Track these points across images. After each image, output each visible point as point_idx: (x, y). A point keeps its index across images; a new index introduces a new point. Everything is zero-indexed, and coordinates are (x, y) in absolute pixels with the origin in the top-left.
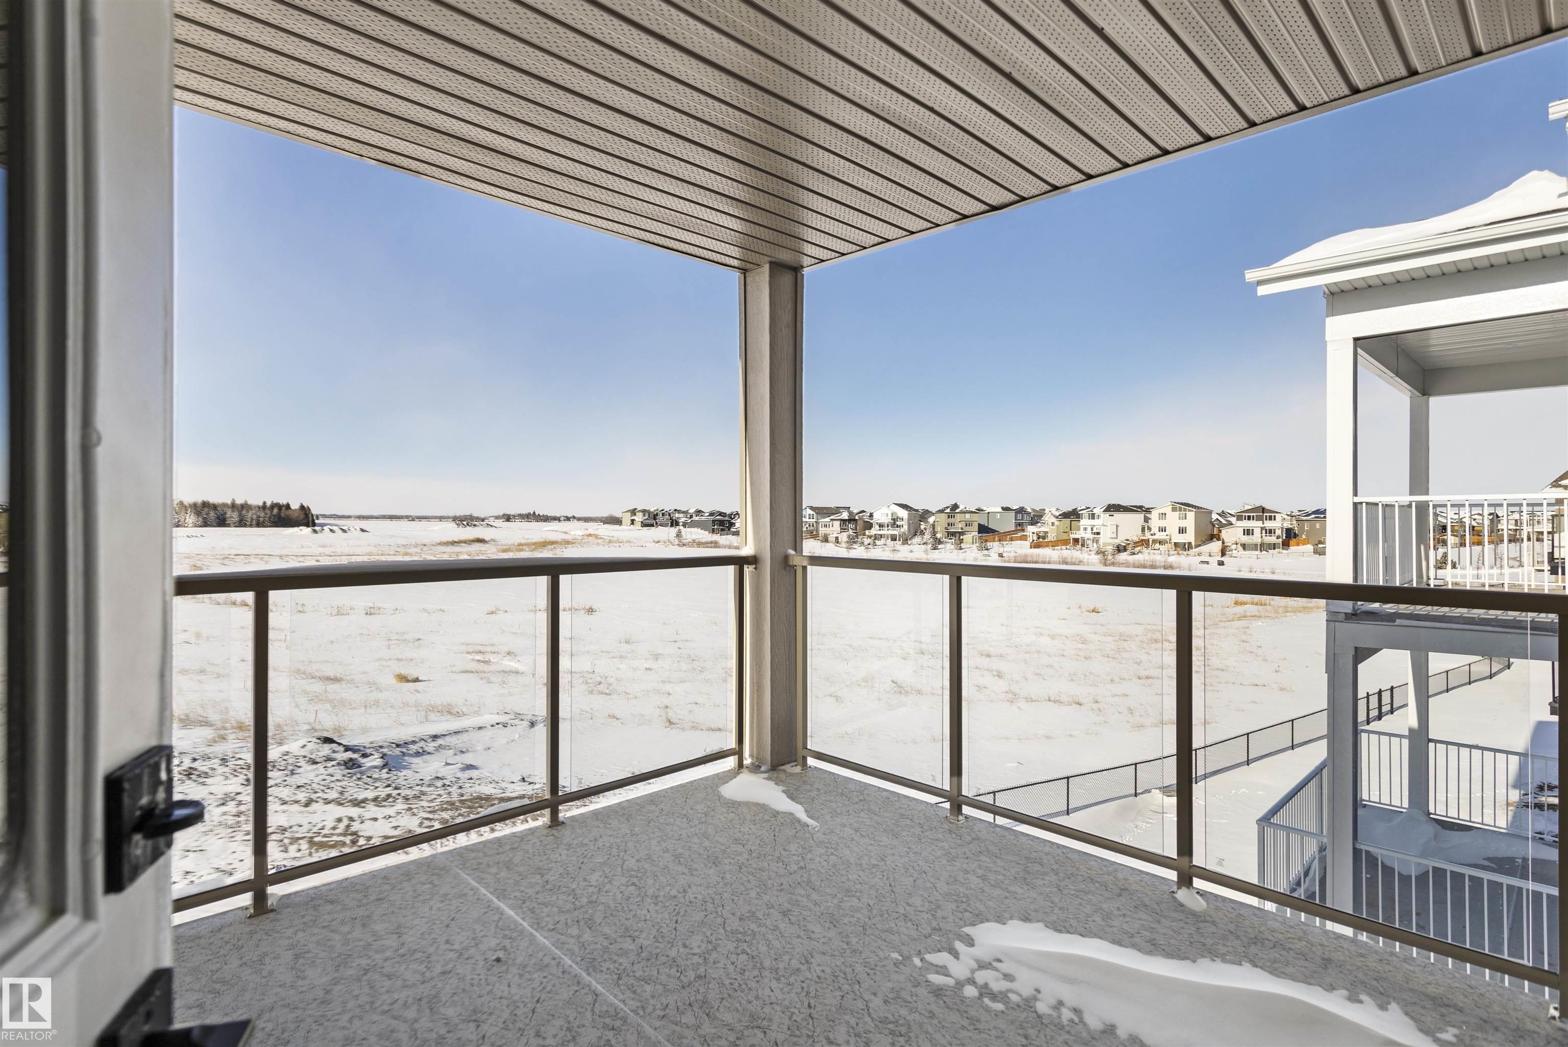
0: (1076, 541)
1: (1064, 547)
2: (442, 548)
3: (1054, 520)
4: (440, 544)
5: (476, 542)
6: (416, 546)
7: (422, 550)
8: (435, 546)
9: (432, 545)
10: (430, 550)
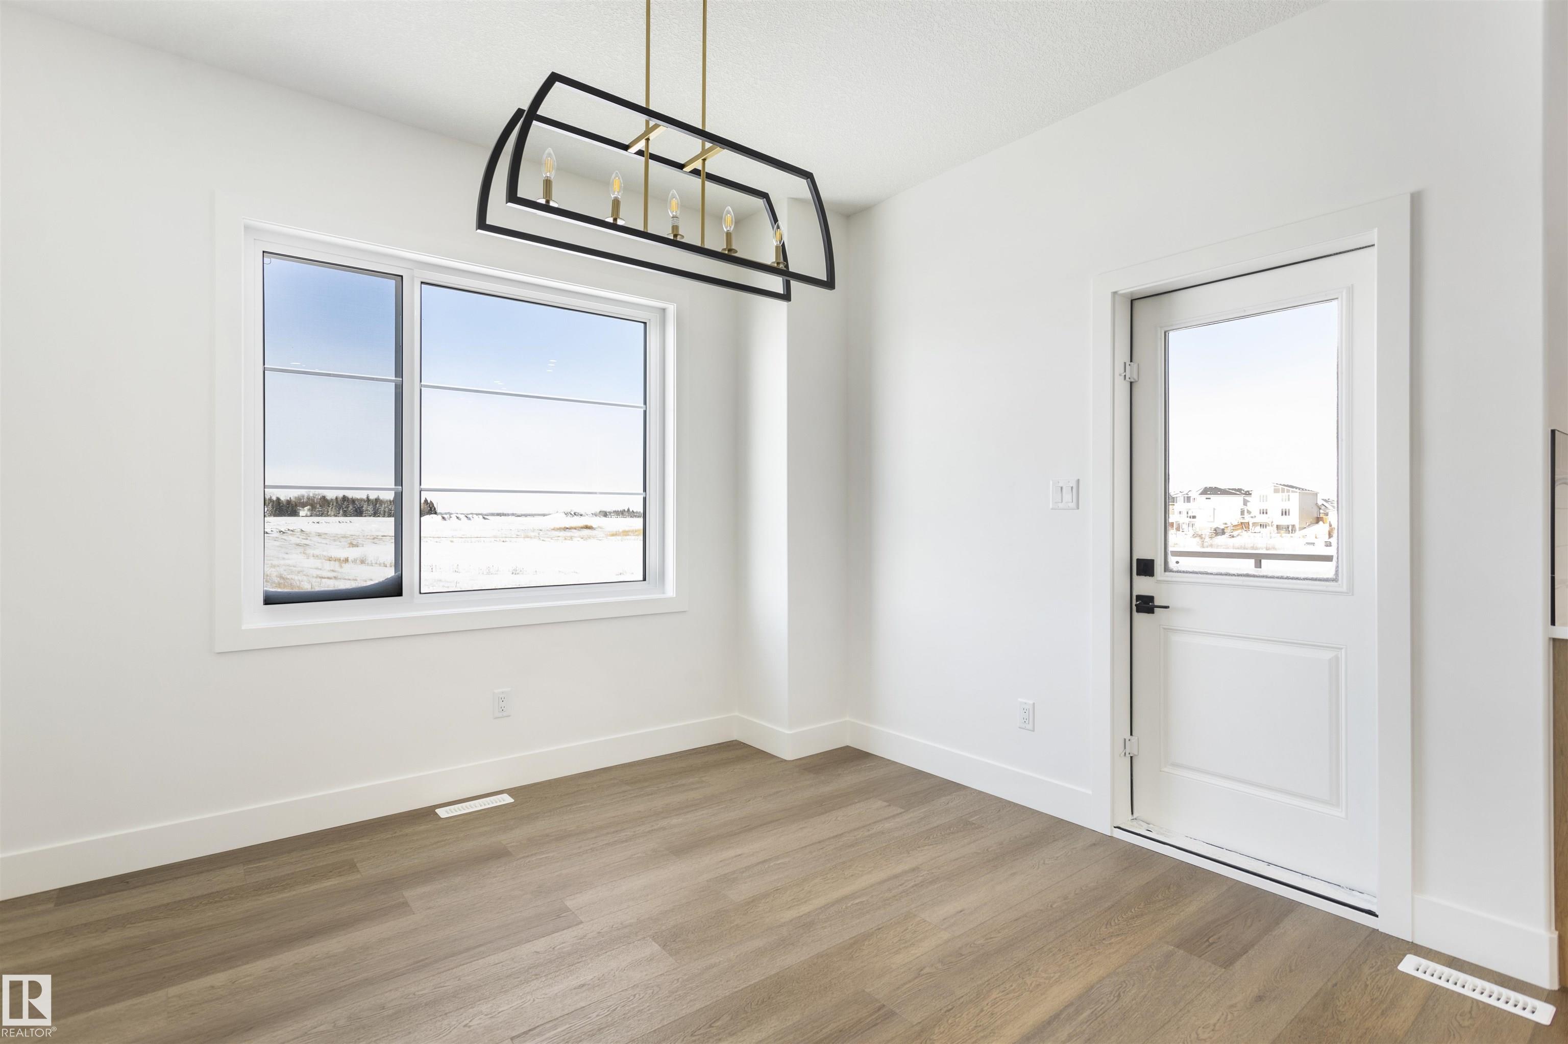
2: (558, 533)
4: (553, 529)
5: (584, 528)
6: (534, 530)
7: (540, 535)
8: (549, 531)
9: (547, 530)
10: (546, 534)
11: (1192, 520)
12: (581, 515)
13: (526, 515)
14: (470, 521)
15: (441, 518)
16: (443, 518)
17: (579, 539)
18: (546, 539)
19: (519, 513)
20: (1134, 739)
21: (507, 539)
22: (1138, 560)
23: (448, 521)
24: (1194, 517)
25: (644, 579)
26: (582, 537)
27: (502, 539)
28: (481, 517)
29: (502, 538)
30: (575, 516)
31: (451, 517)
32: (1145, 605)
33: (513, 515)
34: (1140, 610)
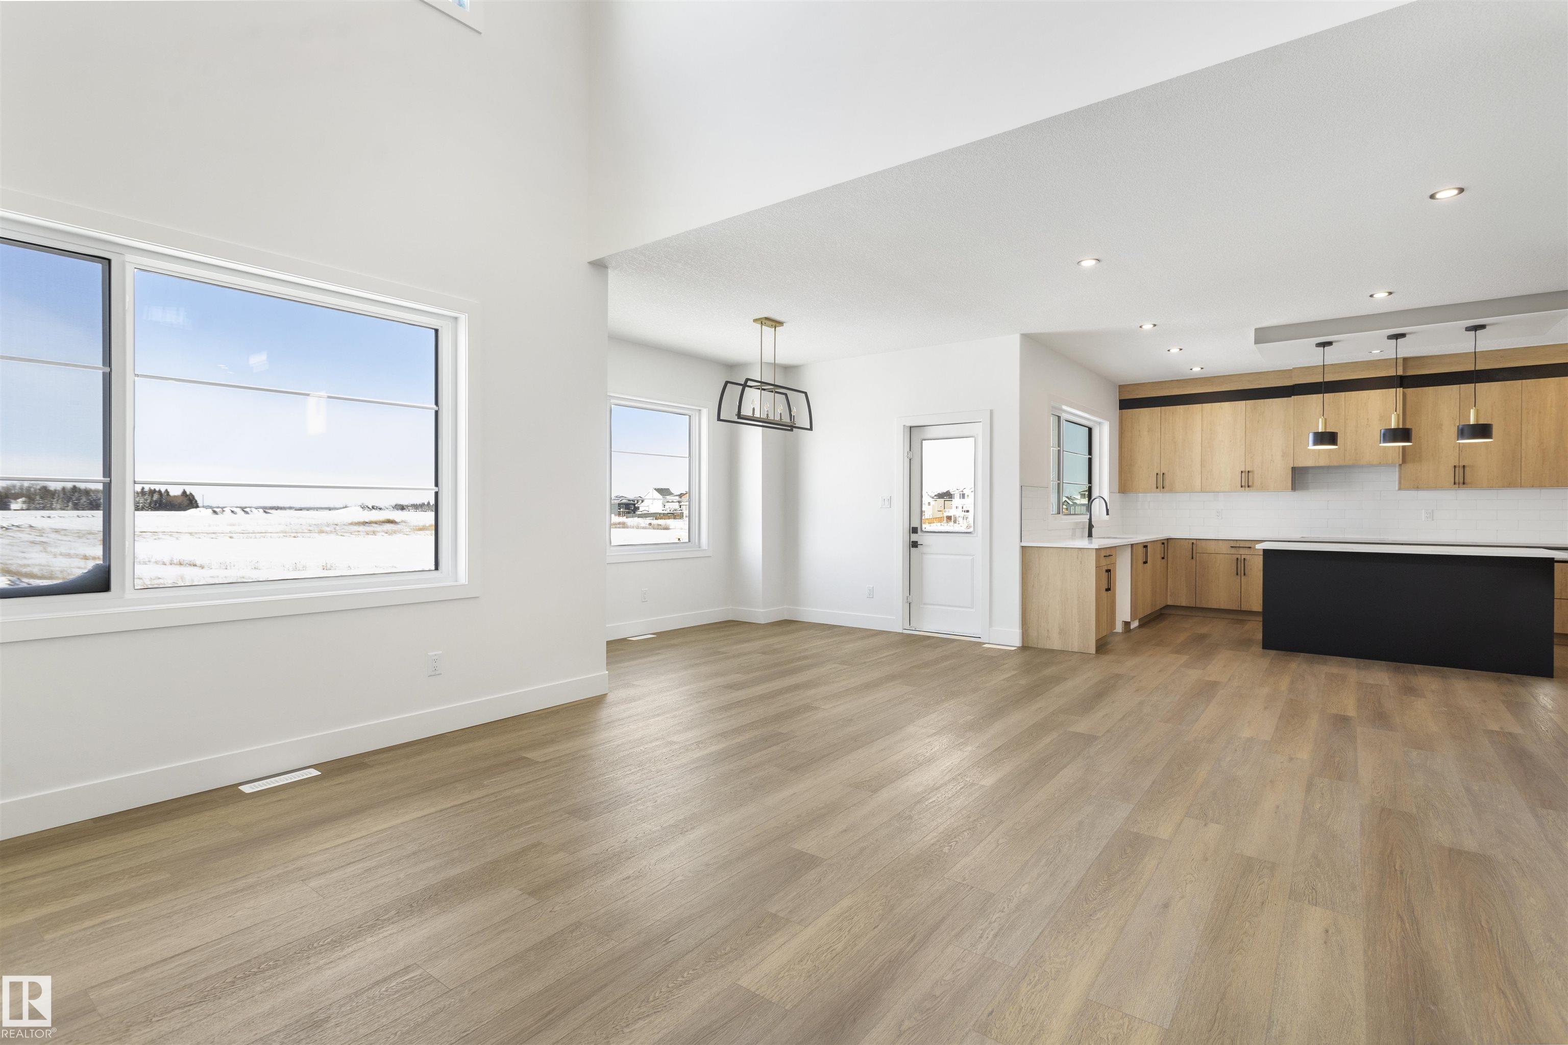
0: (949, 518)
1: (939, 524)
2: (355, 527)
3: (931, 500)
4: (351, 524)
5: (387, 523)
6: (328, 525)
7: (336, 529)
8: (347, 525)
9: (344, 525)
10: (343, 529)
11: (966, 513)
12: (380, 509)
13: (308, 509)
14: (247, 515)
15: (212, 511)
16: (215, 512)
17: (383, 534)
18: (345, 534)
19: (298, 506)
20: (911, 596)
21: (299, 535)
22: (912, 528)
23: (220, 516)
24: (968, 511)
25: (689, 541)
26: (386, 531)
27: (293, 535)
28: (261, 510)
29: (292, 533)
30: (374, 510)
31: (224, 511)
32: (915, 544)
33: (290, 508)
34: (913, 546)
